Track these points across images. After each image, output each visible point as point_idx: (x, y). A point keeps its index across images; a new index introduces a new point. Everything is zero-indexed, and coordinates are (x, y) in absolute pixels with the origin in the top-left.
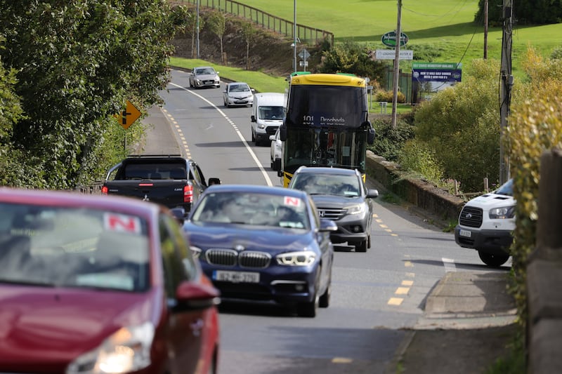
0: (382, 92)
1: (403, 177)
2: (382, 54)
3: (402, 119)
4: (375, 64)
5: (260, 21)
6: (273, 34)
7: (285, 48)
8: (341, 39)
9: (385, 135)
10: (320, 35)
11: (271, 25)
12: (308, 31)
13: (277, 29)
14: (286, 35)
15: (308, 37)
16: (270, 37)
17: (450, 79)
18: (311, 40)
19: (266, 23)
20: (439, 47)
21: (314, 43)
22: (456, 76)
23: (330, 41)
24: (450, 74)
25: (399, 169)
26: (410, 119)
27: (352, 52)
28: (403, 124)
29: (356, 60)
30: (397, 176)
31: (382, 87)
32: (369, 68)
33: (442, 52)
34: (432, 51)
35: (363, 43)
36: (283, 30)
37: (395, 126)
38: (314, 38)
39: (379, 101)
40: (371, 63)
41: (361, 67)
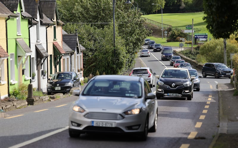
0: (186, 41)
1: (199, 64)
2: (186, 31)
3: (194, 49)
4: (184, 34)
5: (151, 23)
6: (155, 26)
7: (159, 30)
8: (174, 27)
9: (190, 53)
10: (168, 26)
11: (155, 24)
12: (165, 25)
13: (156, 25)
14: (159, 26)
15: (165, 27)
16: (154, 27)
17: (204, 37)
18: (166, 28)
19: (153, 23)
20: (200, 28)
21: (167, 28)
22: (206, 37)
23: (171, 28)
24: (204, 36)
25: (197, 62)
26: (196, 49)
27: (178, 31)
28: (194, 50)
29: (179, 33)
30: (197, 64)
31: (186, 40)
32: (183, 35)
33: (201, 30)
34: (198, 30)
35: (180, 28)
36: (158, 25)
37: (192, 51)
38: (167, 27)
39: (186, 44)
40: (183, 34)
41: (181, 35)
